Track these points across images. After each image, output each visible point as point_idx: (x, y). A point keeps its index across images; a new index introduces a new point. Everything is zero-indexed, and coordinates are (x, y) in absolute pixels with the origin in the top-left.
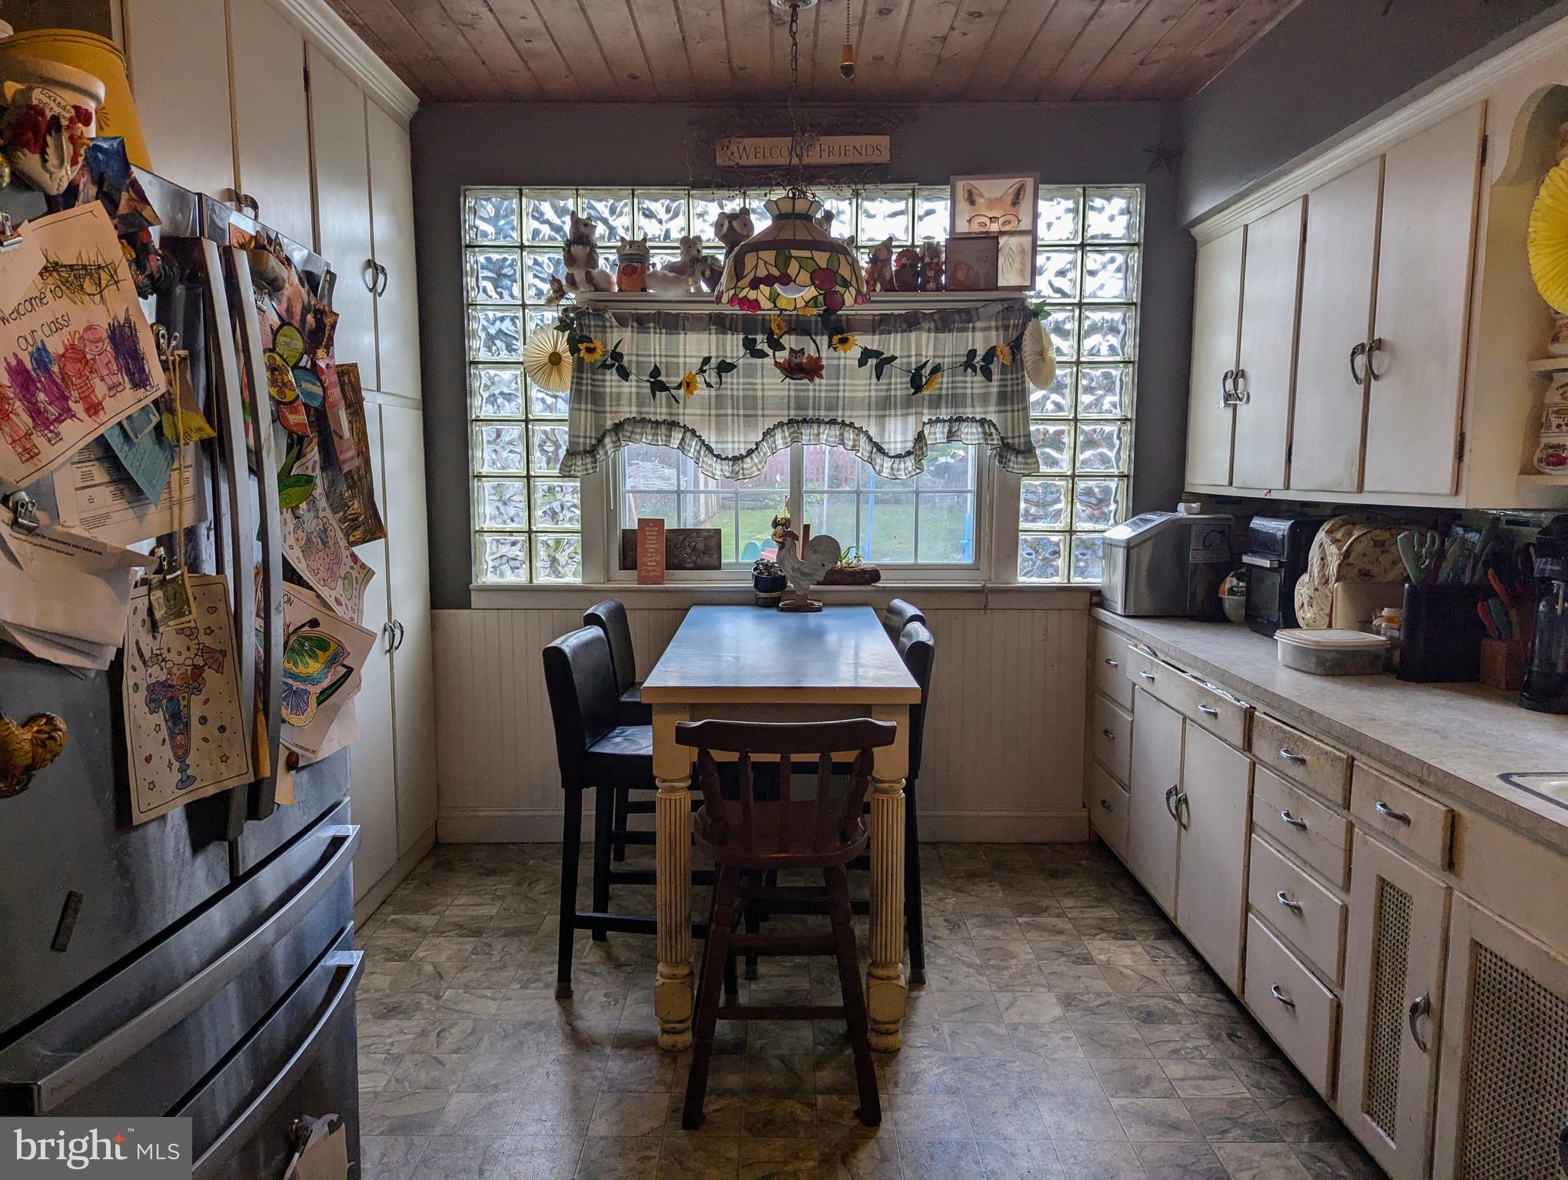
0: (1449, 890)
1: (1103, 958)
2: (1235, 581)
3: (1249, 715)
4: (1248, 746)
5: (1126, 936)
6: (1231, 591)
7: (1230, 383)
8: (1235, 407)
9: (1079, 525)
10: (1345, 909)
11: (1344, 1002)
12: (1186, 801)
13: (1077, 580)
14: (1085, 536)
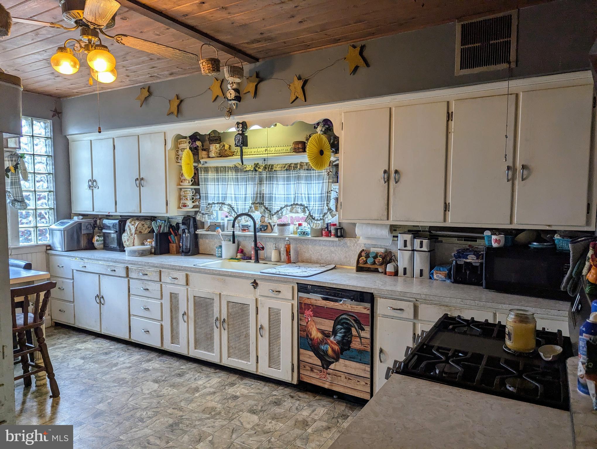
0: (187, 289)
1: (83, 348)
2: (98, 238)
3: (127, 268)
4: (128, 276)
5: (85, 342)
6: (97, 241)
7: (90, 183)
8: (93, 190)
9: (39, 225)
10: (161, 303)
11: (163, 324)
12: (103, 297)
13: (40, 243)
14: (41, 228)
